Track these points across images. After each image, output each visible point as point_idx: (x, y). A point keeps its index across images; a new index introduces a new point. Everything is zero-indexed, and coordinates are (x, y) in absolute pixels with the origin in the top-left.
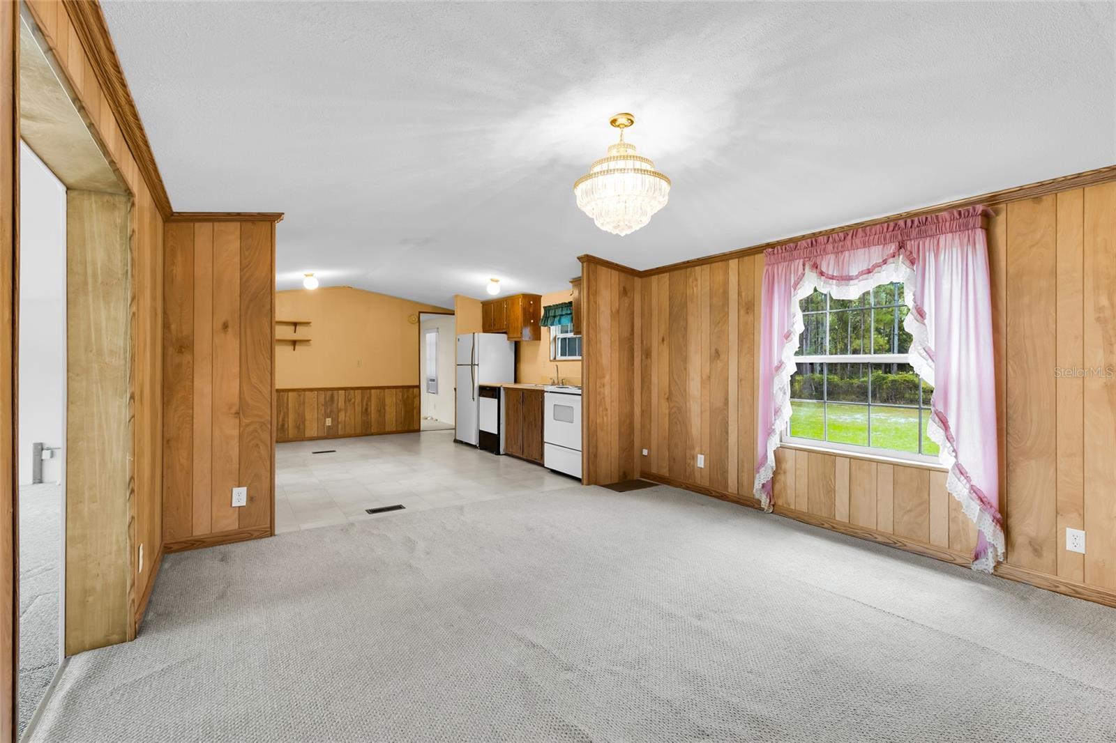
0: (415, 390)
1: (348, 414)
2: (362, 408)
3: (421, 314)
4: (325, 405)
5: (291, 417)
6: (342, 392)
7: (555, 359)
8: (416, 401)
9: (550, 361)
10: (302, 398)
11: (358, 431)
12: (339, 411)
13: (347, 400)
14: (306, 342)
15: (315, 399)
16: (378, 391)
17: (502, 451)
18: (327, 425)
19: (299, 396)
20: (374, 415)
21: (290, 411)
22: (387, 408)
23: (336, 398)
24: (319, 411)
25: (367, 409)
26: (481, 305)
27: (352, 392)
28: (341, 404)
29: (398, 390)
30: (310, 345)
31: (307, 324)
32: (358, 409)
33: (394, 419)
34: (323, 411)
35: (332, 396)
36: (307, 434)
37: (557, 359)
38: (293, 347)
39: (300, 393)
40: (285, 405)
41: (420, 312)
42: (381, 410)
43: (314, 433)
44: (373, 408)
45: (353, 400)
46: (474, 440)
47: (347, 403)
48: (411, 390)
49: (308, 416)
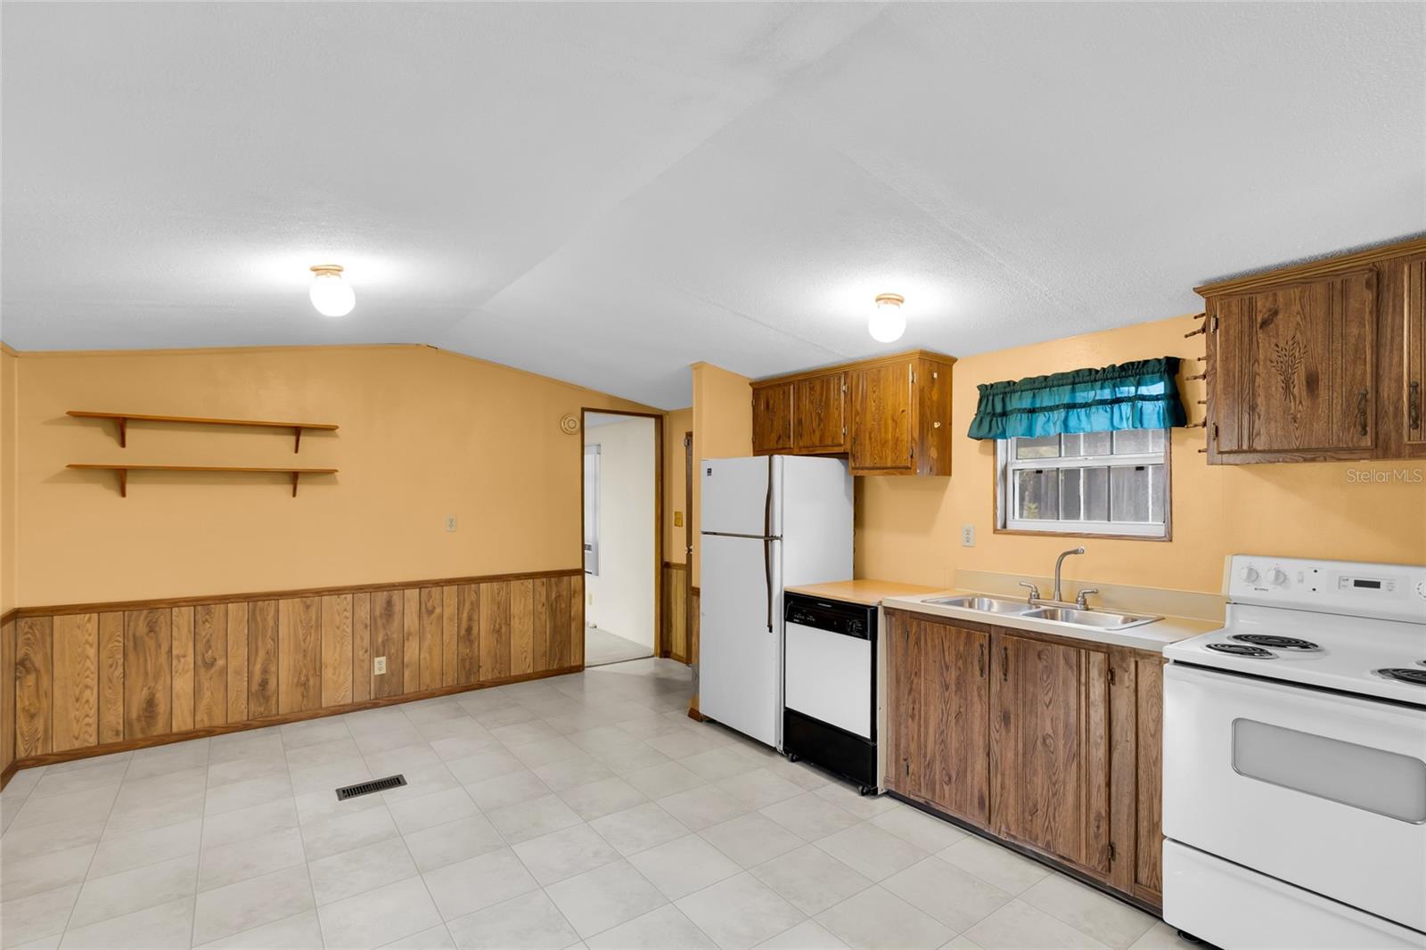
0: (575, 579)
1: (426, 644)
2: (459, 627)
3: (586, 414)
4: (372, 626)
5: (285, 665)
6: (413, 594)
7: (1005, 526)
8: (576, 601)
9: (995, 531)
10: (313, 611)
11: (450, 681)
12: (405, 638)
13: (425, 611)
14: (325, 474)
15: (349, 614)
16: (496, 585)
17: (881, 786)
18: (377, 672)
19: (308, 607)
20: (485, 642)
21: (283, 646)
22: (515, 623)
23: (397, 608)
24: (358, 641)
25: (469, 630)
26: (751, 389)
27: (436, 591)
28: (411, 621)
29: (538, 582)
30: (335, 482)
31: (328, 430)
32: (451, 630)
33: (530, 650)
34: (366, 643)
35: (389, 603)
36: (327, 700)
37: (1011, 525)
38: (290, 487)
39: (308, 601)
40: (269, 633)
41: (584, 410)
42: (502, 630)
43: (346, 697)
44: (484, 627)
45: (438, 610)
46: (772, 733)
47: (425, 616)
48: (566, 579)
49: (329, 656)
